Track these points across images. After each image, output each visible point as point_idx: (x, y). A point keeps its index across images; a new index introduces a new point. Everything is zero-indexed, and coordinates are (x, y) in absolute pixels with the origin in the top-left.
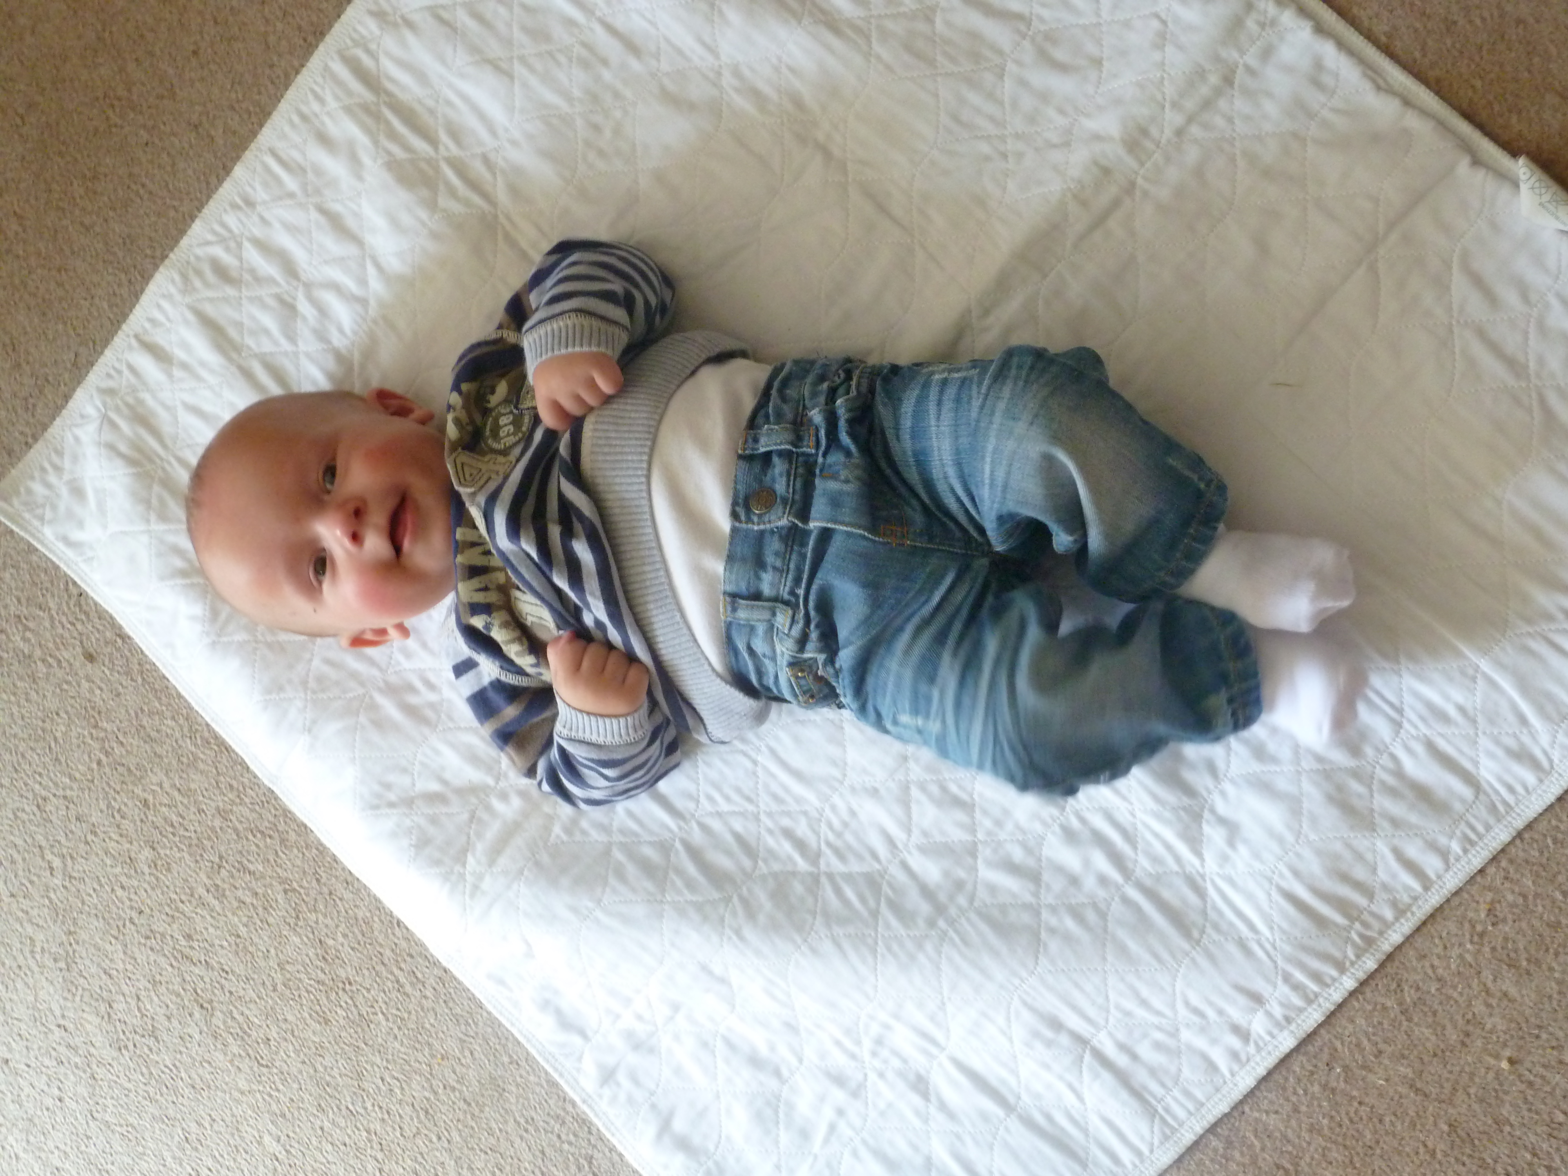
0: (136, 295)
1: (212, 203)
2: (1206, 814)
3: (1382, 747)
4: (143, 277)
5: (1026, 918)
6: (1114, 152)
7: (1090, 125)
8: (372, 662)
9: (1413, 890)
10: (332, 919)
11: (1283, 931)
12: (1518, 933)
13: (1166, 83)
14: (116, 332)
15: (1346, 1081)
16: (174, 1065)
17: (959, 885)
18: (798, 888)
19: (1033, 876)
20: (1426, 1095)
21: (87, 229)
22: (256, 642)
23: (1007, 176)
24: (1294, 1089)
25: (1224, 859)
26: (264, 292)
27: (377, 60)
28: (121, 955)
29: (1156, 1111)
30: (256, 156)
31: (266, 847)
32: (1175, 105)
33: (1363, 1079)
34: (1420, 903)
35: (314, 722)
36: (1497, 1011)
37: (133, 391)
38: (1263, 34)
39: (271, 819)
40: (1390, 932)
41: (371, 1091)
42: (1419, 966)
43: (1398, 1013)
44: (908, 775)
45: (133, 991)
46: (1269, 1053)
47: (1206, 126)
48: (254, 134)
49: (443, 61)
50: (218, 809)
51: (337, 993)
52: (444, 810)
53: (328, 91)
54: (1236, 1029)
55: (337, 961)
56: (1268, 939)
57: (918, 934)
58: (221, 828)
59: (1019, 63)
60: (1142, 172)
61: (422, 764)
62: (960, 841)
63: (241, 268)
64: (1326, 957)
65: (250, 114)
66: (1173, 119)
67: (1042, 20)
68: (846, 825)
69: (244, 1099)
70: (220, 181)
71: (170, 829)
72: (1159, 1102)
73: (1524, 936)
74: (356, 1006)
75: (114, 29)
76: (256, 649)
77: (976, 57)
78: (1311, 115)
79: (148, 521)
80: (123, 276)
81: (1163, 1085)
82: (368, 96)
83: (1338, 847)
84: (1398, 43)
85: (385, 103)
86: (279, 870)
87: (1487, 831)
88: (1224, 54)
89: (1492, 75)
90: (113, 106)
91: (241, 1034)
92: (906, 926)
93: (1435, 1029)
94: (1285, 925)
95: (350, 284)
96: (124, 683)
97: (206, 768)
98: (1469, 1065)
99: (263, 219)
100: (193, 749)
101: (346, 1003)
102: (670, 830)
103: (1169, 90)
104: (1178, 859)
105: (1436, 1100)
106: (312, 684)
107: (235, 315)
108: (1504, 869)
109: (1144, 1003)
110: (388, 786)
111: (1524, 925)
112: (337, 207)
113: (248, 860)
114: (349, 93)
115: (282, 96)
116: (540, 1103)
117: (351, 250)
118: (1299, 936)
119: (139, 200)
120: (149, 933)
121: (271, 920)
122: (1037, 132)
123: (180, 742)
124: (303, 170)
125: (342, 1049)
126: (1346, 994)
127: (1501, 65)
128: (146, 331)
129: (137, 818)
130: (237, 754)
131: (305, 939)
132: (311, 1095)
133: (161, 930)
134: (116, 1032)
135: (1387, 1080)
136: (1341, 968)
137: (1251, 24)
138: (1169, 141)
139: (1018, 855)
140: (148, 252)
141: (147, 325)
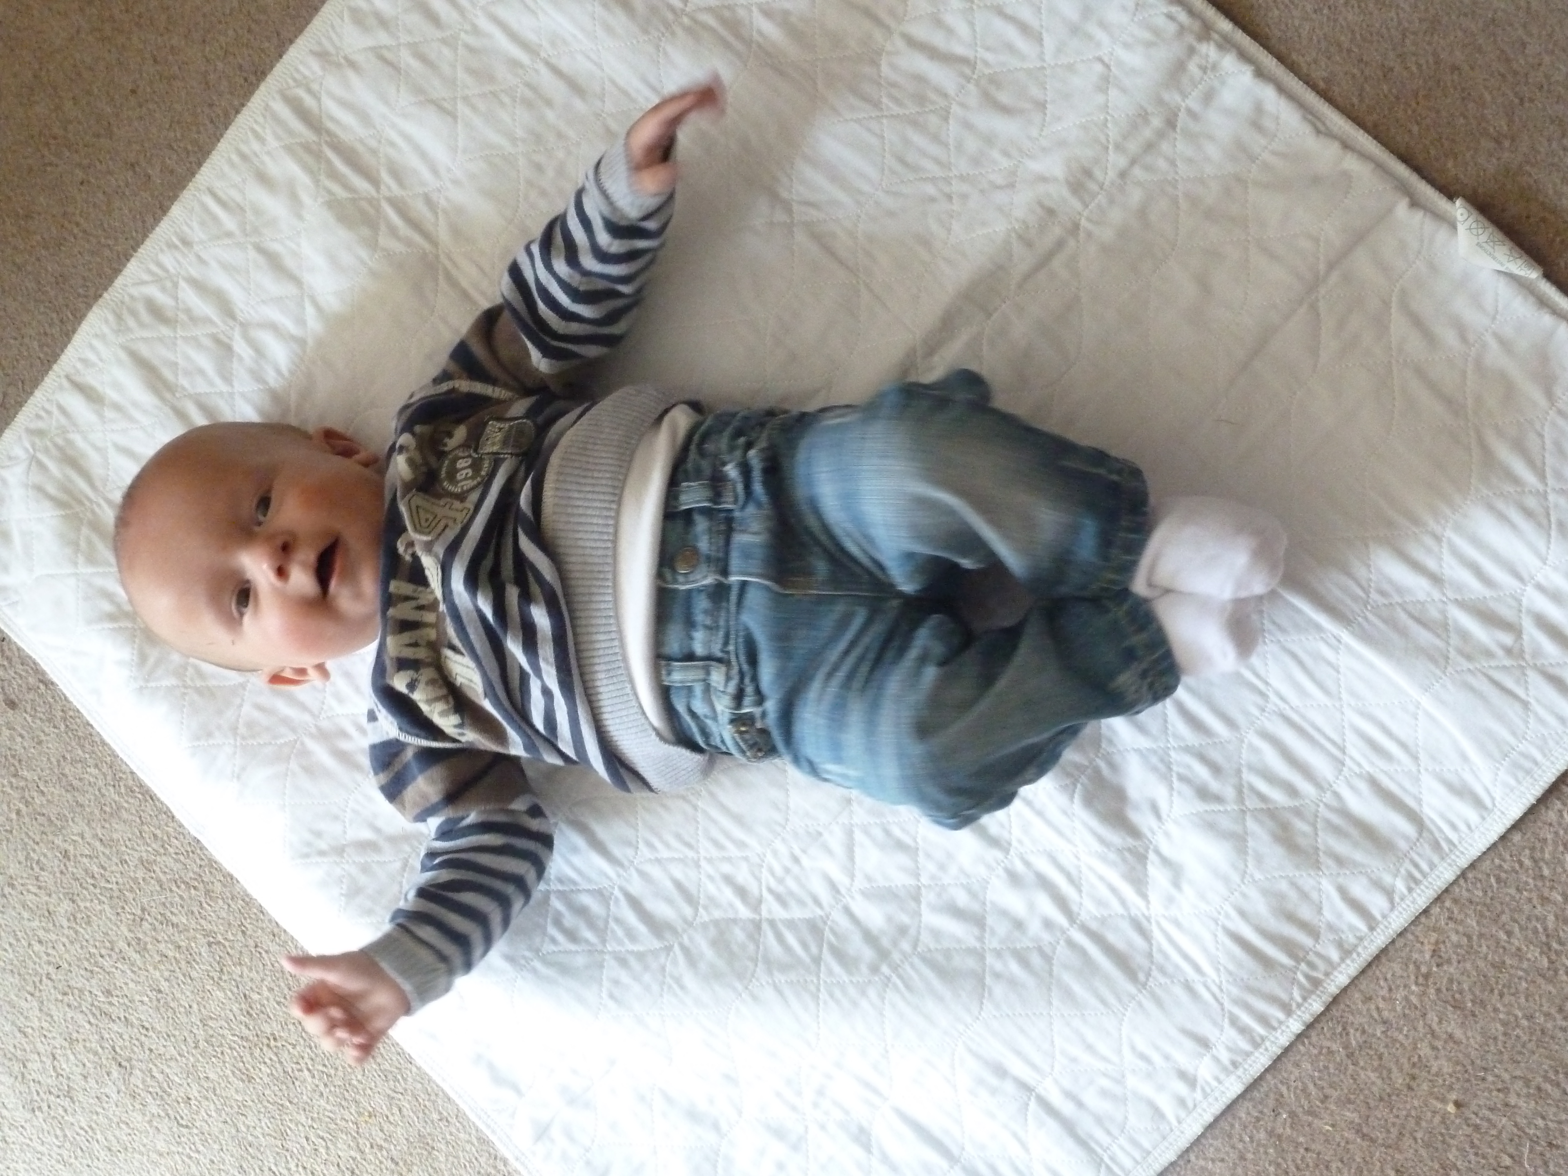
0: (67, 336)
1: (148, 243)
2: (1152, 856)
3: (1326, 786)
4: (75, 317)
5: (971, 963)
6: (1058, 193)
7: (1036, 166)
8: (304, 707)
9: (1358, 930)
10: (257, 972)
11: (1230, 973)
12: (1463, 974)
13: (1109, 125)
14: (47, 372)
15: (1292, 1127)
16: (90, 1127)
17: (903, 930)
18: (739, 935)
19: (978, 921)
20: (1373, 1141)
21: (19, 269)
22: (185, 687)
23: (952, 217)
24: (1240, 1135)
25: (1170, 900)
26: (199, 332)
27: (318, 100)
28: (37, 1013)
29: (1102, 1160)
30: (194, 195)
31: (190, 898)
32: (1118, 147)
33: (1310, 1125)
34: (1366, 943)
35: (243, 769)
36: (1442, 1052)
37: (63, 432)
38: (1205, 78)
39: (197, 869)
40: (1336, 973)
41: (295, 1151)
42: (1364, 1008)
43: (1344, 1058)
44: (852, 818)
45: (49, 1049)
46: (1216, 1099)
47: (1148, 168)
48: (193, 174)
49: (386, 102)
50: (141, 860)
51: (261, 1050)
52: (376, 858)
53: (268, 131)
54: (1183, 1075)
55: (262, 1015)
56: (1214, 981)
57: (861, 980)
58: (144, 880)
59: (963, 105)
60: (1085, 214)
61: (354, 811)
62: (904, 886)
63: (178, 309)
64: (1273, 999)
65: (188, 153)
66: (1116, 161)
67: (986, 63)
68: (787, 870)
69: (163, 1161)
70: (157, 221)
71: (90, 881)
72: (1105, 1151)
73: (1469, 976)
74: (281, 1063)
75: (51, 68)
76: (185, 694)
77: (921, 99)
78: (1253, 158)
79: (75, 564)
80: (54, 315)
81: (1109, 1133)
82: (309, 136)
83: (1284, 886)
84: (1336, 89)
85: (326, 142)
86: (203, 922)
87: (1432, 870)
88: (1166, 96)
89: (1428, 121)
90: (47, 144)
91: (160, 1093)
92: (849, 972)
93: (1381, 1073)
94: (1231, 967)
95: (288, 325)
96: (46, 730)
97: (130, 817)
98: (1415, 1108)
99: (199, 257)
100: (117, 798)
101: (271, 1059)
102: (608, 878)
103: (1113, 133)
104: (1123, 902)
105: (1383, 1145)
106: (242, 730)
107: (171, 356)
108: (1448, 909)
109: (1090, 1048)
110: (318, 834)
111: (1468, 966)
112: (276, 247)
113: (172, 913)
114: (291, 132)
115: (222, 135)
116: (470, 1162)
117: (290, 289)
118: (1245, 977)
119: (73, 240)
120: (66, 989)
121: (194, 974)
122: (981, 174)
123: (103, 791)
124: (242, 209)
125: (265, 1107)
126: (1293, 1038)
127: (1438, 112)
128: (78, 371)
129: (56, 869)
130: (162, 803)
131: (229, 993)
132: (232, 1156)
133: (79, 985)
134: (30, 1093)
135: (1333, 1126)
136: (1287, 1009)
137: (1193, 67)
138: (1112, 183)
139: (962, 899)
140: (81, 291)
141: (79, 365)
